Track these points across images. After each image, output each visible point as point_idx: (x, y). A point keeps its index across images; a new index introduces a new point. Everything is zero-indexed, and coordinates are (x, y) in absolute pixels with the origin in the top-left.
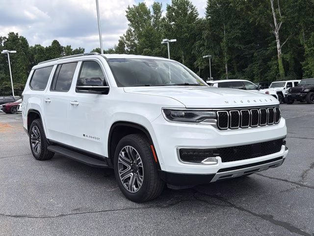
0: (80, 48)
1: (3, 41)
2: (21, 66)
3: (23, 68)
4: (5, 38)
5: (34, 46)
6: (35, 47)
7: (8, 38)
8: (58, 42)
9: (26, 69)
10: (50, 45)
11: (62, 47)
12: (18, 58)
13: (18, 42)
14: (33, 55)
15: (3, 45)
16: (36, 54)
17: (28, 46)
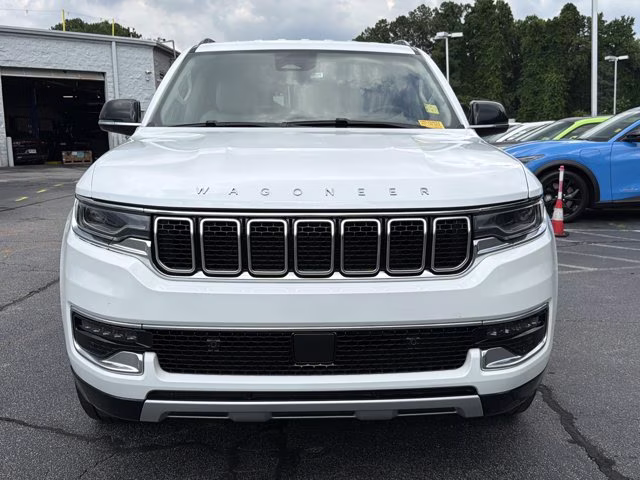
0: (623, 18)
1: (464, 14)
2: (493, 63)
3: (496, 66)
4: (468, 6)
5: (523, 19)
6: (526, 22)
7: (473, 5)
8: (575, 8)
9: (503, 68)
10: (557, 14)
11: (584, 18)
12: (489, 46)
13: (491, 13)
14: (519, 38)
15: (463, 21)
16: (525, 35)
17: (512, 19)
